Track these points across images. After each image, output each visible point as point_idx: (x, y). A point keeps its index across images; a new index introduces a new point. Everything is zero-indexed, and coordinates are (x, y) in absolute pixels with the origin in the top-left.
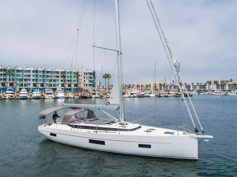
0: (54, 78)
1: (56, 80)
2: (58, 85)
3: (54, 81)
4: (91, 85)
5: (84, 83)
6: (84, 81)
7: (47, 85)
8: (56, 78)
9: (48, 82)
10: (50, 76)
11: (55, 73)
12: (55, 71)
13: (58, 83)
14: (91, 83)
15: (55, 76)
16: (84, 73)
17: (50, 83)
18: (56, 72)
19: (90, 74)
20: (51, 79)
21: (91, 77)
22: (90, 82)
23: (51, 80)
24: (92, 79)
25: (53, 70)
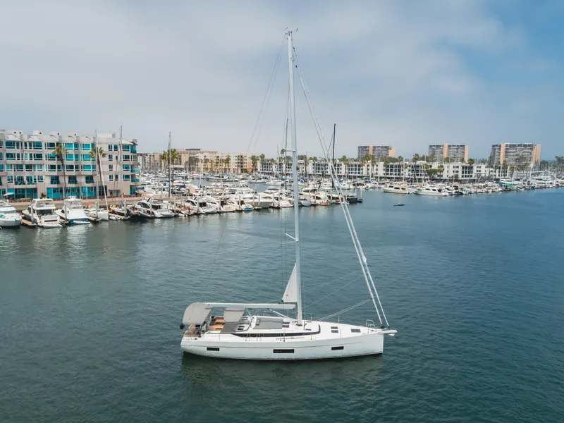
0: (28, 161)
1: (35, 165)
2: (41, 179)
3: (29, 167)
4: (127, 177)
5: (111, 173)
6: (111, 167)
7: (10, 180)
8: (33, 162)
9: (12, 173)
10: (18, 155)
11: (30, 145)
12: (31, 140)
13: (40, 174)
14: (129, 173)
15: (31, 155)
16: (110, 147)
17: (19, 174)
18: (34, 143)
19: (125, 147)
20: (20, 162)
21: (127, 157)
22: (126, 168)
23: (19, 167)
24: (130, 162)
25: (26, 139)
